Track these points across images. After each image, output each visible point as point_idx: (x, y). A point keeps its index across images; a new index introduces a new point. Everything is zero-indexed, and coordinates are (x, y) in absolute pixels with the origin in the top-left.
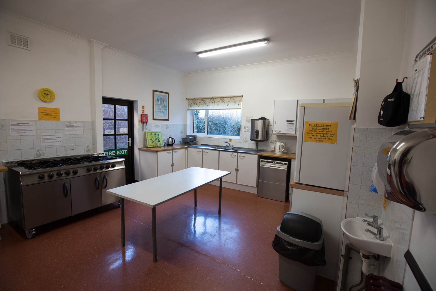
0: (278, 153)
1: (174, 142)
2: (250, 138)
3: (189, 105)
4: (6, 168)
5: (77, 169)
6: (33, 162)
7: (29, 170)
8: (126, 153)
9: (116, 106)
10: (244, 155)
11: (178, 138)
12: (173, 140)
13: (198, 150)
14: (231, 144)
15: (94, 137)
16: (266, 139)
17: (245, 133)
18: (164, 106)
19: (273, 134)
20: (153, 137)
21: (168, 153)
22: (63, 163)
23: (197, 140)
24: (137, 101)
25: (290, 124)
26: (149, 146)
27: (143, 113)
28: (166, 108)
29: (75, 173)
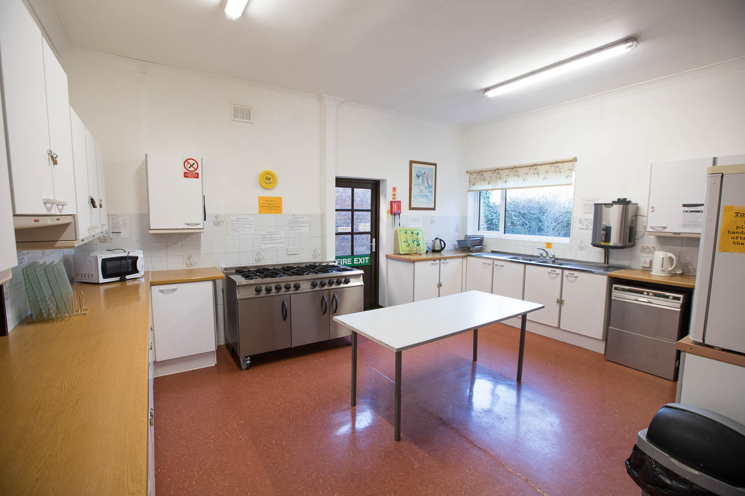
0: (658, 274)
1: (443, 246)
2: (590, 242)
3: (472, 183)
4: (224, 275)
5: (300, 282)
6: (251, 270)
7: (246, 279)
8: (367, 262)
9: (355, 189)
10: (576, 274)
11: (451, 241)
12: (442, 243)
13: (484, 260)
14: (551, 252)
15: (323, 237)
16: (628, 243)
17: (582, 231)
18: (427, 185)
19: (646, 233)
20: (409, 237)
21: (432, 264)
22: (283, 273)
23: (484, 244)
24: (384, 180)
25: (691, 211)
26: (401, 252)
27: (393, 199)
28: (431, 190)
29: (297, 287)
